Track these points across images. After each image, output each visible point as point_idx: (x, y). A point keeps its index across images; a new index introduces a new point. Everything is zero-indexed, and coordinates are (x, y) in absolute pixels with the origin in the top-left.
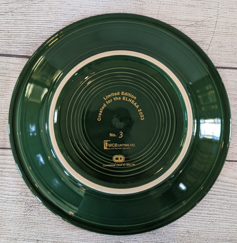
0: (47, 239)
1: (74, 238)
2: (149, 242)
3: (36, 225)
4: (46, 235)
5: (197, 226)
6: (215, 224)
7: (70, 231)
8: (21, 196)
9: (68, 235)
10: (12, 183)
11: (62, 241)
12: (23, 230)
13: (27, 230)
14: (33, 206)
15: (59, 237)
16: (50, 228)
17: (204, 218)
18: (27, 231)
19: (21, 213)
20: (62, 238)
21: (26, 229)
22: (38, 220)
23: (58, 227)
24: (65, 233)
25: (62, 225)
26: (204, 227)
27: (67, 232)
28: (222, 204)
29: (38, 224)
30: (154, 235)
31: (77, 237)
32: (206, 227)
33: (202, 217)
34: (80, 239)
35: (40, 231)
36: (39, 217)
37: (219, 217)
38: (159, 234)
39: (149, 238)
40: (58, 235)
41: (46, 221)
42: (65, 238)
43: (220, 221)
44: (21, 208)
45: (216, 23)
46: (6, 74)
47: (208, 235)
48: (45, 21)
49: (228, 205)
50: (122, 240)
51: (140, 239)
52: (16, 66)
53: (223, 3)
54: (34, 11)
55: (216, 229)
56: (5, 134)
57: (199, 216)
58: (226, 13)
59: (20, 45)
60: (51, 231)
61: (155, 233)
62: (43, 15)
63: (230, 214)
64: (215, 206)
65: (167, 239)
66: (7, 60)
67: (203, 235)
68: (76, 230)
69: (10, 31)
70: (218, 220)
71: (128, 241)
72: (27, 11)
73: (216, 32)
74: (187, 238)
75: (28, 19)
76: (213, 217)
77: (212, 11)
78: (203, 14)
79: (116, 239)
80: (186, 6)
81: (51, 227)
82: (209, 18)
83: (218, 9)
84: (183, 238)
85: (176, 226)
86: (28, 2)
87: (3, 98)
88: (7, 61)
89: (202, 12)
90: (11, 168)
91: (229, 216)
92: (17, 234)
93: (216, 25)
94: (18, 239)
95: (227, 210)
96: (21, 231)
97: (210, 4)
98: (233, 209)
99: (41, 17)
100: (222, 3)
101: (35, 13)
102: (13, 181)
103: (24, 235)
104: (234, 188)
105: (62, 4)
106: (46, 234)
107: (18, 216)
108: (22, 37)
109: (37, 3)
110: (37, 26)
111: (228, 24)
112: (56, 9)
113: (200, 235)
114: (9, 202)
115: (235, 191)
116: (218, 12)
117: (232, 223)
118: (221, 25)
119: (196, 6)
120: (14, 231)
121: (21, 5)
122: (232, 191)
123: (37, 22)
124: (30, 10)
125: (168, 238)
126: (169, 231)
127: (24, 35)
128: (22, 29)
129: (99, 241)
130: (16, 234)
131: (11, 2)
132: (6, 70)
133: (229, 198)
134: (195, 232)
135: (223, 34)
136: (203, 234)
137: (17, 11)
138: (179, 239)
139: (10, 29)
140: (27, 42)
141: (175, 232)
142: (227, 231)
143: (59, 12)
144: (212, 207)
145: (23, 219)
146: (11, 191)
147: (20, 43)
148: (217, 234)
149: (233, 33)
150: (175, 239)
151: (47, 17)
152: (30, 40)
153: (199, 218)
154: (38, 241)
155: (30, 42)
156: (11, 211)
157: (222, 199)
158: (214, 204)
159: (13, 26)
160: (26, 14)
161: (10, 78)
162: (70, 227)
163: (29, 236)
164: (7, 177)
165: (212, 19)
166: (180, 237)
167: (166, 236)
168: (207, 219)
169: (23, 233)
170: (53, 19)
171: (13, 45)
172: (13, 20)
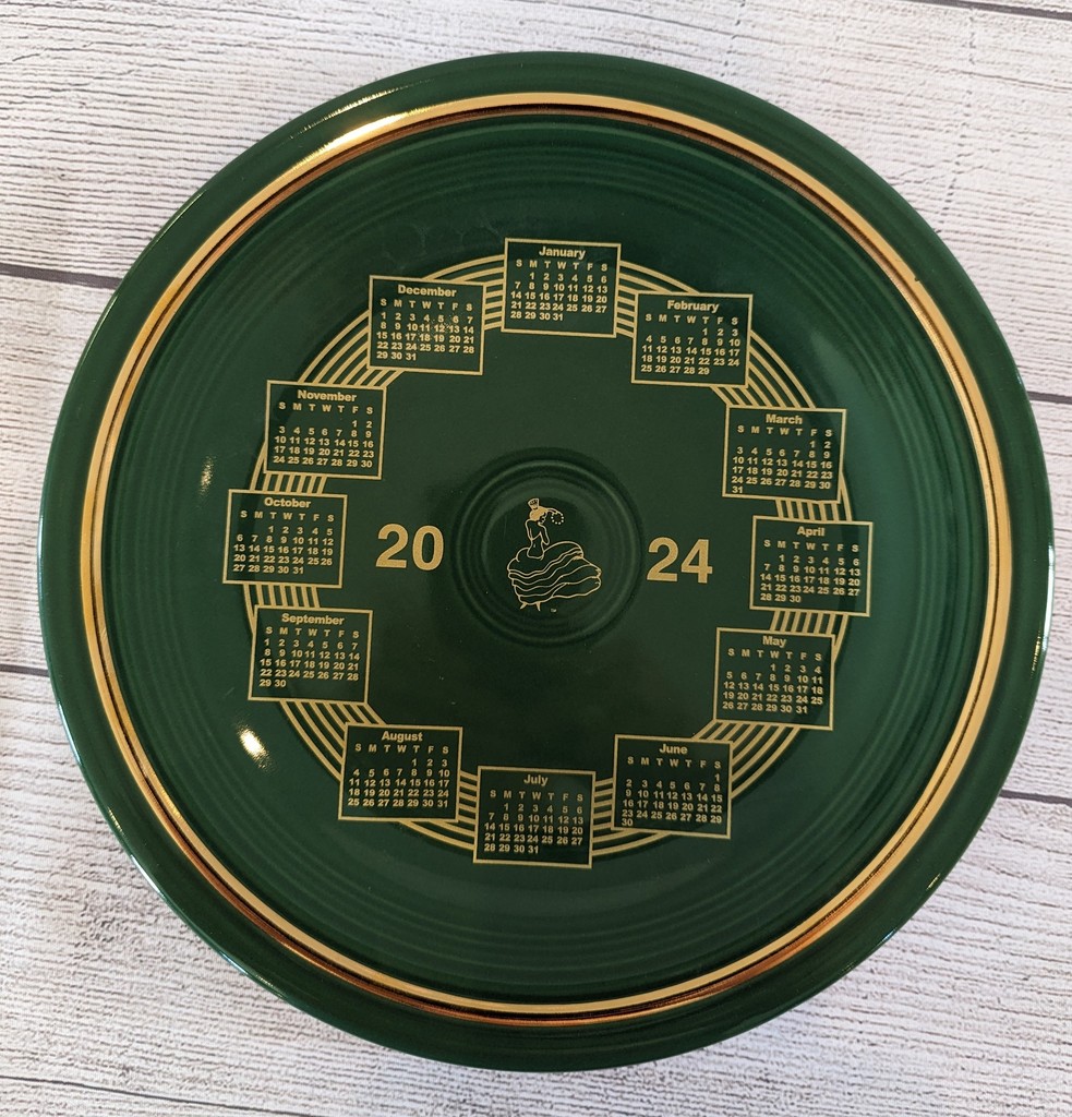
0: (166, 1066)
1: (279, 1072)
2: (597, 1112)
3: (124, 1002)
4: (160, 1050)
5: (804, 1056)
6: (883, 1057)
7: (262, 1038)
8: (68, 878)
9: (252, 1055)
10: (34, 817)
11: (229, 1079)
12: (68, 1019)
13: (82, 1020)
14: (115, 923)
15: (216, 1060)
16: (179, 1020)
17: (837, 1023)
18: (82, 1024)
19: (62, 945)
20: (230, 1066)
21: (78, 1016)
22: (133, 983)
23: (213, 1019)
24: (243, 1045)
25: (231, 1011)
26: (835, 1062)
27: (250, 1043)
28: (918, 972)
29: (132, 1001)
30: (619, 1082)
31: (290, 1067)
32: (844, 1064)
33: (829, 1022)
34: (303, 1077)
35: (138, 1031)
36: (136, 972)
37: (902, 1028)
38: (639, 1082)
39: (598, 1094)
40: (213, 1055)
41: (164, 987)
42: (243, 1067)
43: (904, 1042)
44: (66, 926)
45: (951, 191)
46: (41, 353)
47: (852, 1099)
48: (222, 137)
49: (943, 975)
50: (483, 1095)
51: (559, 1096)
52: (81, 323)
53: (987, 107)
54: (176, 91)
55: (886, 1076)
56: (19, 609)
57: (817, 1015)
58: (996, 153)
59: (106, 236)
60: (183, 1035)
61: (625, 1074)
62: (214, 111)
63: (952, 1016)
64: (887, 979)
65: (675, 1106)
66: (49, 294)
67: (828, 1097)
68: (289, 1039)
69: (69, 170)
70: (899, 1037)
71: (507, 1099)
72: (148, 89)
73: (947, 231)
74: (757, 1105)
75: (146, 126)
76: (875, 1023)
77: (936, 140)
78: (897, 151)
79: (455, 1090)
80: (827, 113)
81: (185, 1018)
82: (922, 169)
83: (965, 131)
84: (744, 1106)
85: (715, 1053)
86: (152, 49)
87: (20, 456)
88: (49, 297)
89: (895, 143)
90: (31, 755)
91: (945, 1026)
92: (42, 1035)
93: (949, 201)
94: (45, 1058)
95: (938, 1000)
96: (58, 1023)
97: (929, 107)
98: (963, 995)
99: (205, 119)
100: (984, 105)
101: (178, 100)
102: (39, 812)
103: (71, 1040)
104: (975, 905)
105: (296, 70)
106: (164, 1043)
107: (48, 961)
108: (121, 202)
109: (191, 59)
110: (185, 159)
111: (1004, 198)
112: (272, 88)
113: (816, 1095)
114: (15, 896)
115: (979, 920)
116: (961, 145)
117: (957, 1055)
118: (972, 204)
119: (870, 113)
120: (31, 1022)
121: (124, 62)
122: (967, 918)
123: (188, 143)
124: (161, 87)
125: (679, 1100)
126: (683, 1072)
127: (129, 192)
128: (120, 167)
129: (382, 1093)
130: (35, 1033)
131: (79, 45)
132: (42, 335)
133: (953, 948)
134: (795, 1082)
135: (977, 243)
136: (828, 1093)
137: (102, 85)
138: (724, 1107)
139: (72, 161)
140: (138, 224)
141: (710, 1075)
142: (933, 1089)
143: (282, 103)
144: (875, 982)
145: (69, 972)
146: (27, 853)
147: (108, 228)
148: (890, 1098)
149: (1022, 240)
150: (708, 1108)
151: (232, 121)
152: (148, 216)
153: (814, 1026)
154: (128, 1070)
155: (149, 225)
156: (21, 936)
157: (922, 950)
158: (884, 969)
159: (82, 153)
160: (139, 104)
161: (55, 372)
162: (266, 1025)
163: (89, 1048)
164: (17, 789)
165: (933, 172)
166: (728, 1101)
167: (671, 1092)
168: (851, 1030)
169: (66, 1032)
170: (252, 131)
171: (77, 234)
172: (84, 123)
